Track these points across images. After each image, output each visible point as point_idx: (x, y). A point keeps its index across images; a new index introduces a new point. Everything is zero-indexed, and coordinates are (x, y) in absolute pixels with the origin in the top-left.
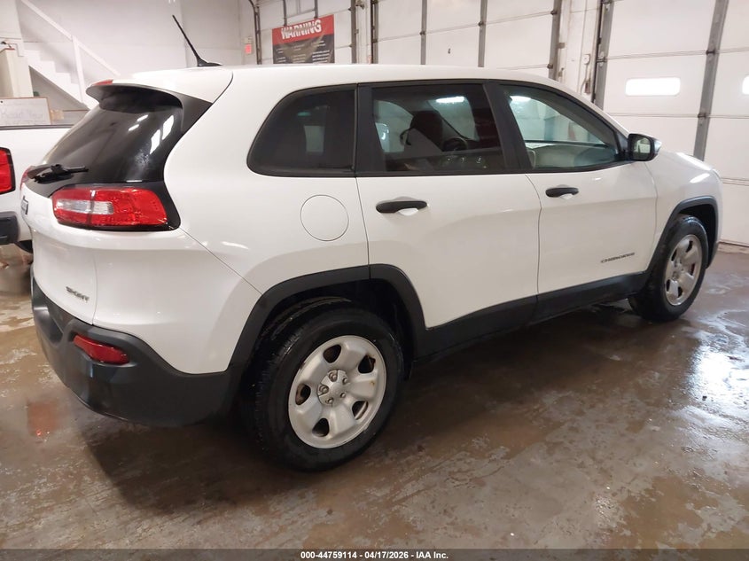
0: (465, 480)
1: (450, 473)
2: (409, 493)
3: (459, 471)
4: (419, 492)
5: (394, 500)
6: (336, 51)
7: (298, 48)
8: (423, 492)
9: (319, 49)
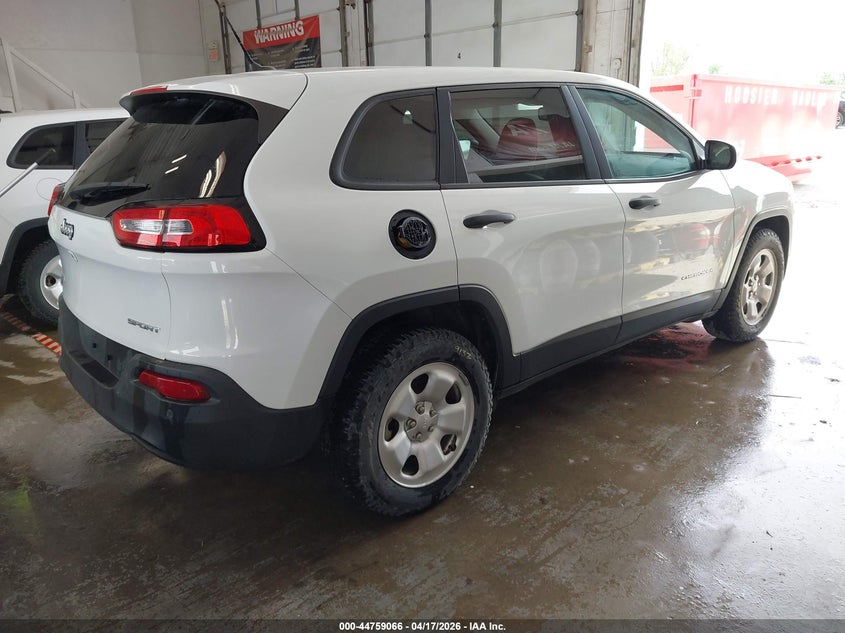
0: (607, 532)
1: (586, 525)
2: (551, 552)
3: (596, 523)
4: (561, 549)
5: (536, 561)
6: (323, 56)
7: (276, 53)
8: (565, 550)
9: (303, 54)
